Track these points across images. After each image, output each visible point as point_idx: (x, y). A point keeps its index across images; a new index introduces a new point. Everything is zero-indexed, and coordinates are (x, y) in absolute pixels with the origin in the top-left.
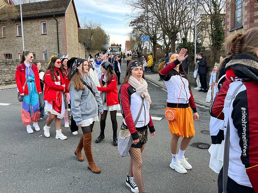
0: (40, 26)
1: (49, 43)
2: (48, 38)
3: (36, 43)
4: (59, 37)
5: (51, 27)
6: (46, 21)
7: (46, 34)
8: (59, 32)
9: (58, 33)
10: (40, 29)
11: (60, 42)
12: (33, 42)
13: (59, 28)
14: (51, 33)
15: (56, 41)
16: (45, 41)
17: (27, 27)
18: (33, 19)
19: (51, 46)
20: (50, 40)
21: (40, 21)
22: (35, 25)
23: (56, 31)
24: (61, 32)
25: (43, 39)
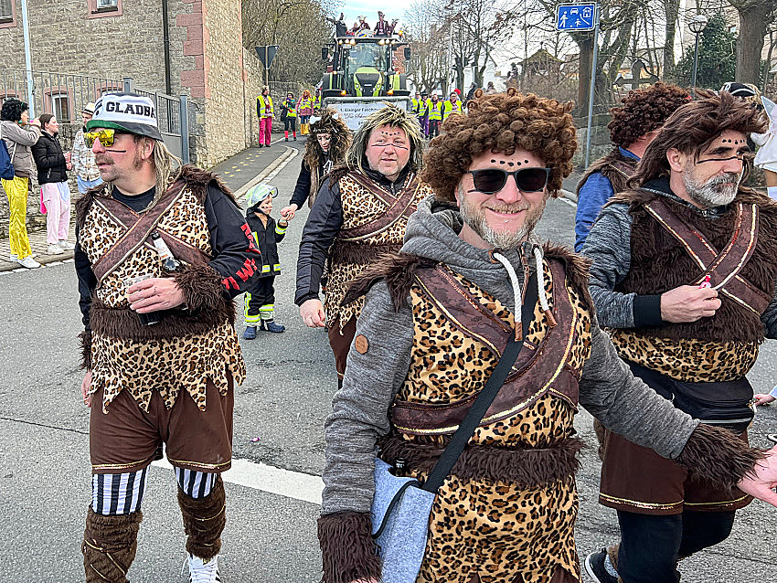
1: (127, 47)
2: (124, 25)
3: (72, 47)
4: (171, 21)
7: (115, 9)
11: (175, 44)
12: (61, 47)
14: (134, 3)
15: (156, 38)
16: (110, 38)
19: (135, 62)
20: (132, 33)
25: (101, 31)
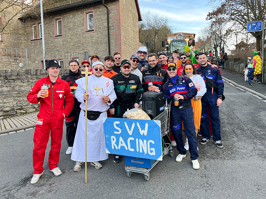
0: (85, 19)
1: (97, 43)
2: (95, 35)
3: (80, 43)
4: (110, 33)
5: (100, 20)
6: (93, 10)
7: (93, 30)
8: (110, 25)
9: (108, 27)
10: (85, 23)
11: (112, 41)
12: (76, 43)
13: (110, 20)
14: (99, 28)
15: (106, 39)
16: (91, 40)
17: (68, 23)
18: (77, 10)
19: (99, 47)
20: (98, 38)
21: (85, 12)
22: (79, 18)
23: (106, 24)
24: (113, 26)
25: (88, 38)
